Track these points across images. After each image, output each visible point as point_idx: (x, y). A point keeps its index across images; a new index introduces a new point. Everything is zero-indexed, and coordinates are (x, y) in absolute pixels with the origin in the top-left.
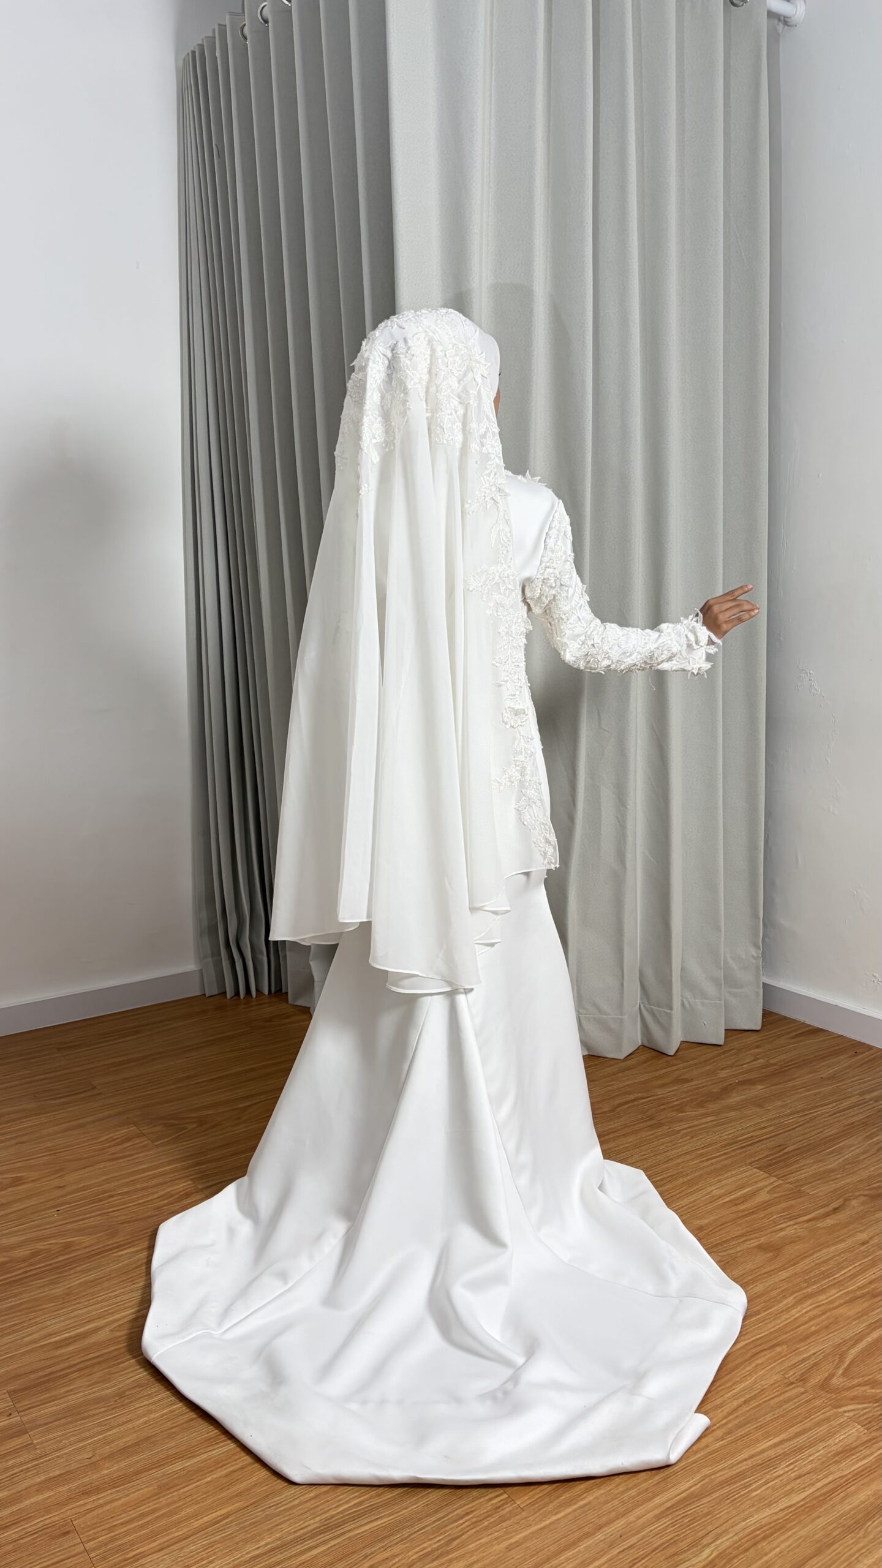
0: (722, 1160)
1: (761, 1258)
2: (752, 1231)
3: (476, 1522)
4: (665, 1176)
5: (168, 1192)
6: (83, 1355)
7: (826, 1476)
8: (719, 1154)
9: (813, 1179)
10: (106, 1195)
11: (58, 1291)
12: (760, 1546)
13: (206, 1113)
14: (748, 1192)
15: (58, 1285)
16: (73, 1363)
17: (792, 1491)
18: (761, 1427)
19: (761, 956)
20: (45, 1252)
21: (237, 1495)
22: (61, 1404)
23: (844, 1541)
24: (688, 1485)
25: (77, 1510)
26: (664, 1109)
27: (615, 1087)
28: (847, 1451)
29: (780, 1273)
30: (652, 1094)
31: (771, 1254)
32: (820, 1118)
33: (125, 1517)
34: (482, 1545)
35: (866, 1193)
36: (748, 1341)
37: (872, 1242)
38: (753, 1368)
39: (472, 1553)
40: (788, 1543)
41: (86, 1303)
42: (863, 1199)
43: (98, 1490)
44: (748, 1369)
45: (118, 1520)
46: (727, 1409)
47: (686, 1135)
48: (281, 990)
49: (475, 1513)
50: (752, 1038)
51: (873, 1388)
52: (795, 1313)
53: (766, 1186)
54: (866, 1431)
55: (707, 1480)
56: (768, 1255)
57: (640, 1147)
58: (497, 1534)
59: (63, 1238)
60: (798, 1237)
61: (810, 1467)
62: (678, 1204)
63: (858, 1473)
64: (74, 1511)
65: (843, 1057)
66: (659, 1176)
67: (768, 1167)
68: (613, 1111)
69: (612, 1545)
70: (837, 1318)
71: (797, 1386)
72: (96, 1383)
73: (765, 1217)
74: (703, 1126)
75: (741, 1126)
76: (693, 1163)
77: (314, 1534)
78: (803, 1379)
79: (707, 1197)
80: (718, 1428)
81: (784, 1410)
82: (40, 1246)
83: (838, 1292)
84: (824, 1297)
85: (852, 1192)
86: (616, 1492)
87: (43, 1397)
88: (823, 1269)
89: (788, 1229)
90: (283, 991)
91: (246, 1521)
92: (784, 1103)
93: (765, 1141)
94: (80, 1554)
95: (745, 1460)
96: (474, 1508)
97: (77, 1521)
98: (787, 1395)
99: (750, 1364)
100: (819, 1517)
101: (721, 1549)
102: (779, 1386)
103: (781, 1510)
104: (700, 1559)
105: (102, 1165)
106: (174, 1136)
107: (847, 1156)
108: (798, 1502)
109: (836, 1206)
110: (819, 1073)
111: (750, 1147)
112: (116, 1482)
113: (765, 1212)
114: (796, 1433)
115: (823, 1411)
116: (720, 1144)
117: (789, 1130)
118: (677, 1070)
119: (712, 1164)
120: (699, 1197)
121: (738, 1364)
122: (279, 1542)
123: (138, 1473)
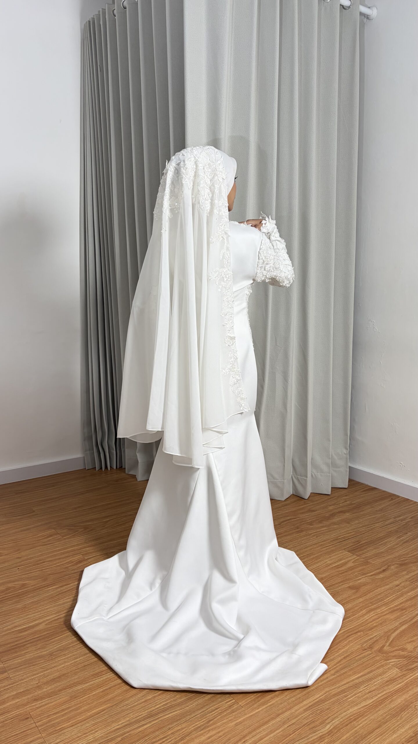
0: (331, 548)
1: (350, 592)
2: (345, 580)
3: (221, 713)
4: (305, 555)
5: (71, 561)
6: (32, 636)
7: (383, 692)
8: (330, 544)
9: (373, 557)
10: (42, 561)
11: (19, 606)
12: (353, 724)
13: (88, 523)
14: (344, 562)
15: (20, 603)
16: (28, 639)
17: (367, 698)
18: (352, 669)
19: (348, 453)
20: (12, 588)
21: (108, 701)
22: (22, 658)
23: (391, 721)
24: (319, 696)
25: (32, 708)
26: (304, 524)
27: (280, 513)
28: (392, 681)
29: (359, 599)
30: (298, 517)
31: (355, 590)
32: (376, 528)
33: (55, 711)
34: (224, 723)
35: (397, 563)
36: (345, 630)
37: (401, 585)
38: (348, 642)
39: (219, 727)
40: (366, 722)
41: (33, 612)
42: (396, 565)
43: (42, 698)
44: (345, 643)
45: (52, 712)
46: (336, 661)
47: (314, 536)
48: (122, 467)
49: (220, 709)
50: (343, 492)
51: (403, 651)
52: (366, 617)
53: (352, 560)
54: (400, 671)
55: (327, 694)
56: (353, 591)
57: (293, 541)
58: (230, 718)
59: (22, 581)
60: (367, 583)
61: (375, 687)
62: (311, 568)
63: (397, 690)
64: (31, 708)
65: (385, 501)
66: (302, 555)
67: (353, 551)
68: (280, 524)
69: (284, 723)
70: (386, 620)
71: (368, 651)
72: (39, 649)
73: (351, 574)
74: (322, 532)
75: (339, 532)
76: (317, 549)
77: (145, 719)
78: (371, 647)
79: (325, 564)
80: (332, 669)
81: (362, 661)
82: (10, 585)
83: (386, 608)
84: (380, 610)
85: (391, 562)
86: (286, 699)
87: (13, 655)
88: (379, 597)
89: (362, 579)
90: (123, 467)
91: (113, 712)
92: (359, 522)
93: (350, 539)
94: (34, 728)
95: (345, 684)
96: (219, 706)
97: (32, 713)
98: (363, 655)
99: (346, 640)
100: (379, 710)
101: (335, 724)
102: (360, 650)
103: (362, 707)
104: (326, 729)
105: (39, 548)
106: (73, 534)
107: (389, 546)
108: (370, 703)
109: (384, 569)
110: (375, 508)
111: (343, 542)
112: (50, 695)
113: (350, 572)
114: (368, 672)
115: (380, 662)
116: (330, 540)
117: (362, 534)
118: (309, 506)
119: (327, 549)
120: (321, 564)
121: (340, 641)
122: (128, 722)
123: (60, 690)
